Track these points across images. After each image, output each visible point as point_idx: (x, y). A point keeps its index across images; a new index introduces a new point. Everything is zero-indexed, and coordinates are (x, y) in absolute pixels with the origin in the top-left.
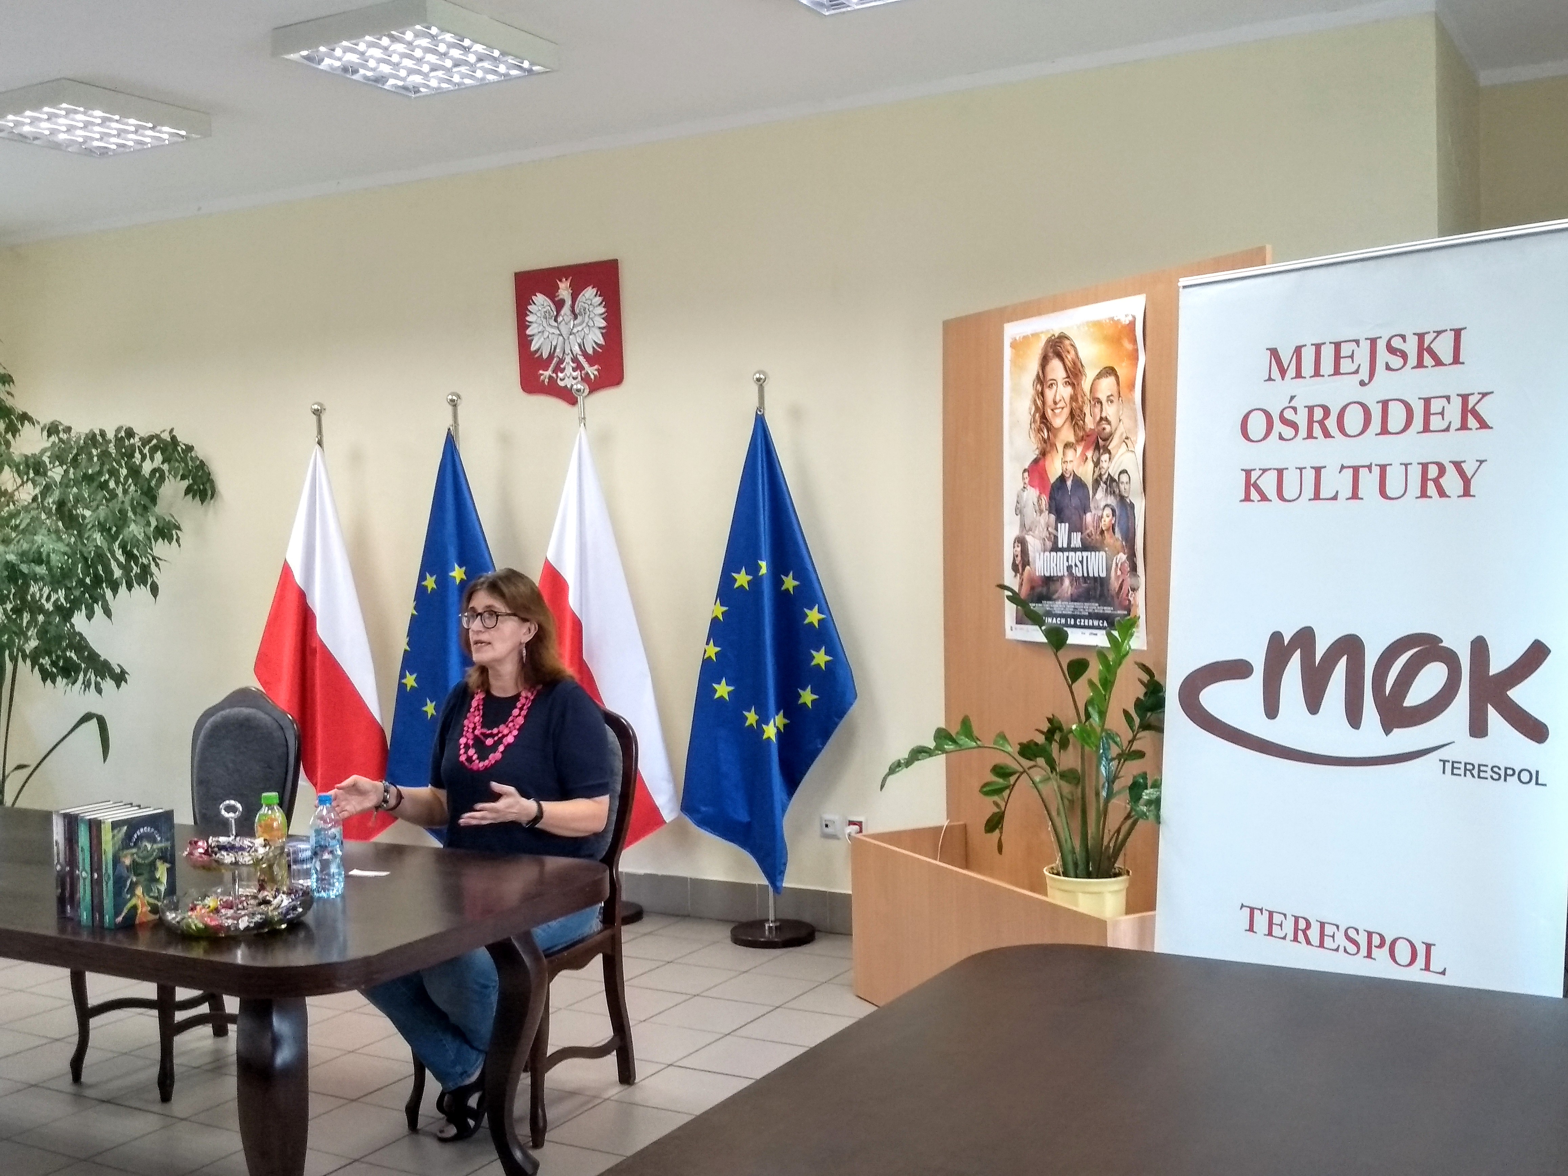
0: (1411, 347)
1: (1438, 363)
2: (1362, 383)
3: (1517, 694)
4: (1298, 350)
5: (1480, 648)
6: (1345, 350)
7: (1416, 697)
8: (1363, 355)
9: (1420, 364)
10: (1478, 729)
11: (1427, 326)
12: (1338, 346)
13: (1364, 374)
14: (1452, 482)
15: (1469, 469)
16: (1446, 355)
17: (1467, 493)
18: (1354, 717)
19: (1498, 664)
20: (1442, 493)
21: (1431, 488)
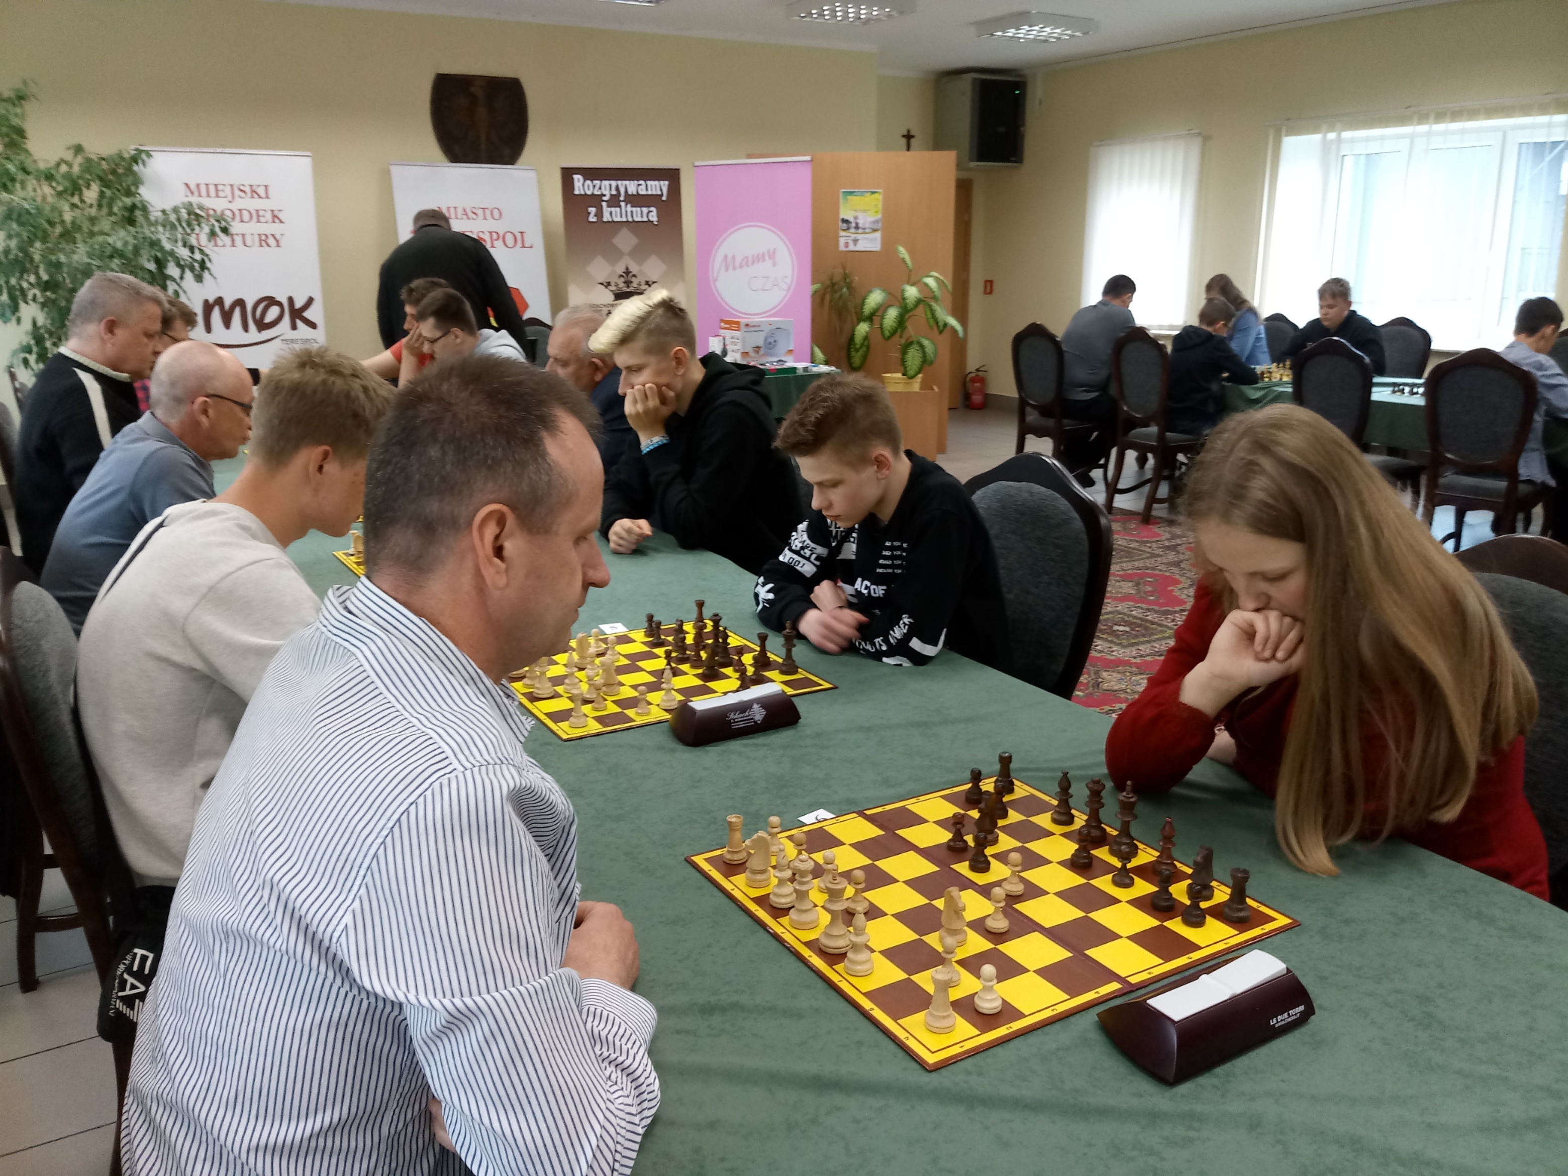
0: (248, 189)
1: (260, 197)
2: (230, 202)
3: (307, 314)
4: (198, 186)
5: (291, 300)
6: (220, 187)
7: (269, 318)
8: (228, 190)
9: (253, 197)
10: (294, 327)
11: (254, 183)
12: (216, 185)
13: (230, 198)
14: (271, 241)
15: (278, 237)
16: (263, 194)
17: (278, 246)
18: (246, 328)
19: (298, 304)
20: (269, 246)
21: (264, 244)
